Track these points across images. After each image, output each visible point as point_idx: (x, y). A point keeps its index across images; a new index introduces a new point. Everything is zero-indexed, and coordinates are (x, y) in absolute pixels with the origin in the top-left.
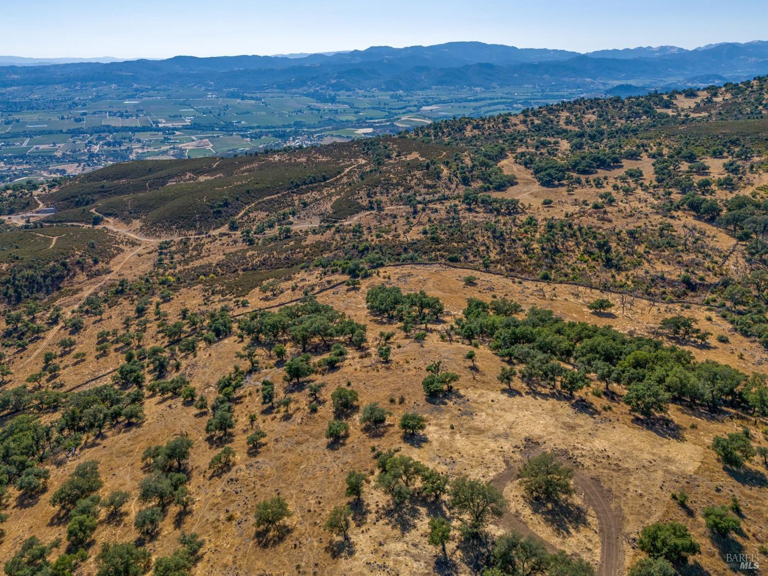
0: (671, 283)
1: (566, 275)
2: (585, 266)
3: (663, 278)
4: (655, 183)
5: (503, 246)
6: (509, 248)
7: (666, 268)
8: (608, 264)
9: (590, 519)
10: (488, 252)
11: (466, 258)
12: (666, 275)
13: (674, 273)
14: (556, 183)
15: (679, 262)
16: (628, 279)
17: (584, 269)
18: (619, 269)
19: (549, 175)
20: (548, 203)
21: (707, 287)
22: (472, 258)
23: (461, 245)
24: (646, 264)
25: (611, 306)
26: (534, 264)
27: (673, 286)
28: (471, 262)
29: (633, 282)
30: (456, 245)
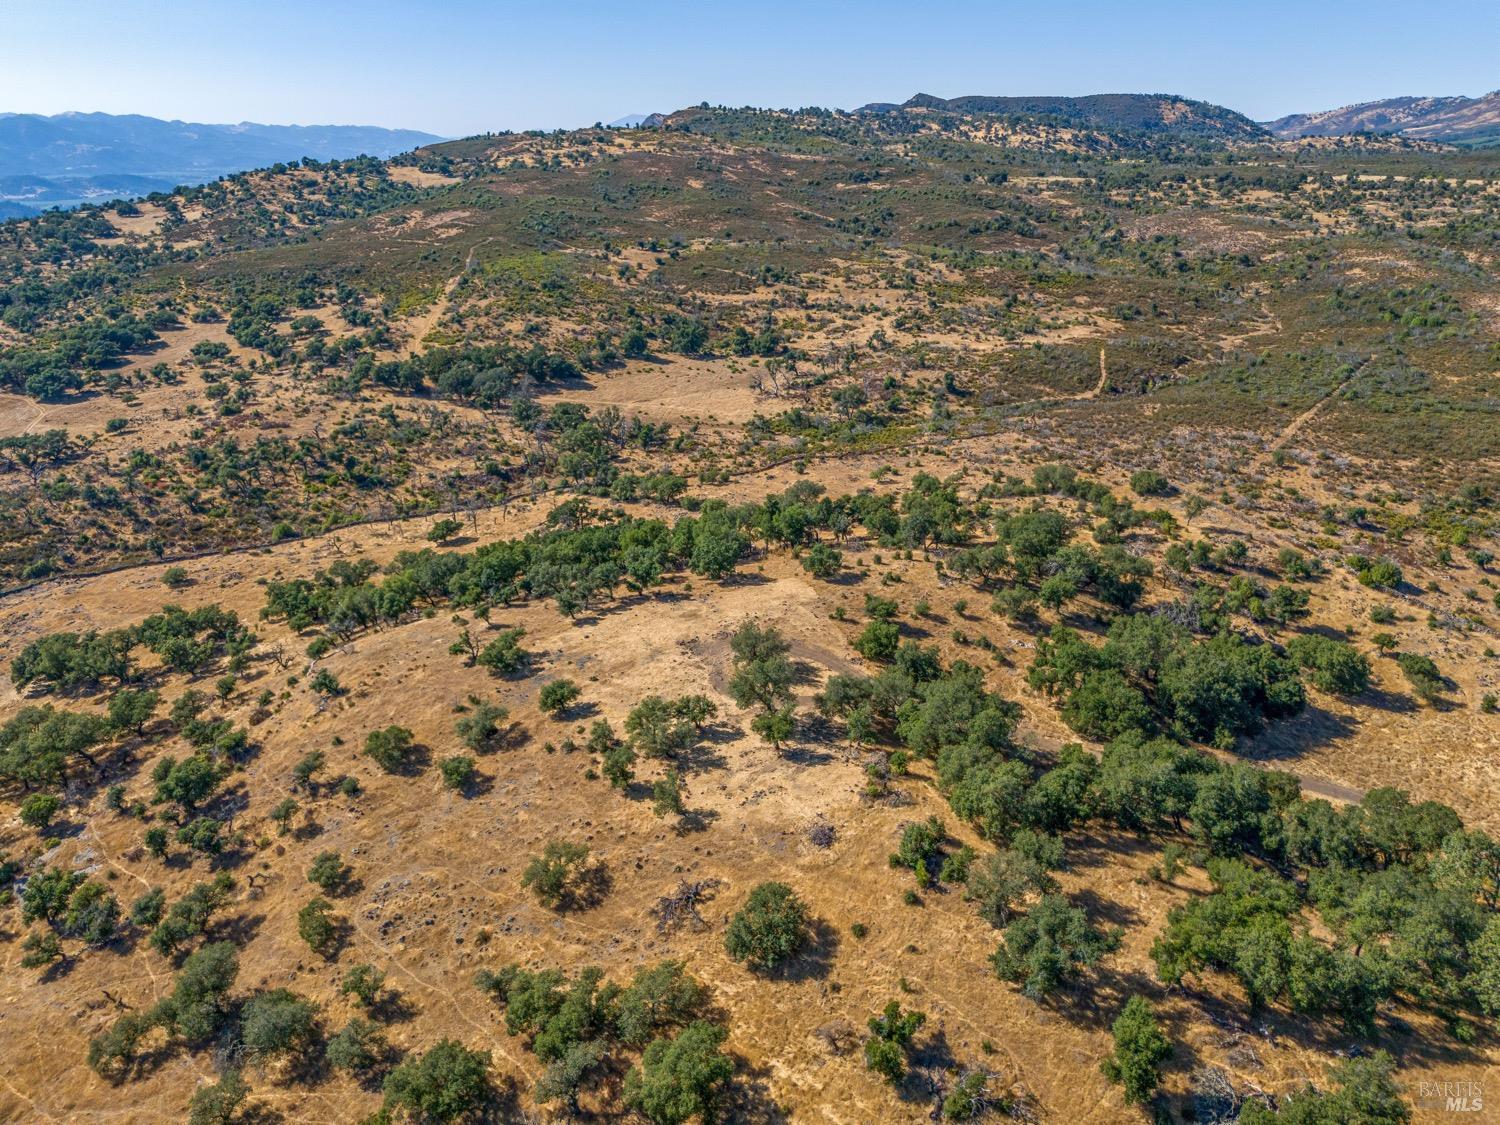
0: (476, 480)
1: (314, 520)
2: (329, 499)
3: (461, 478)
4: (270, 359)
5: (136, 515)
6: (153, 513)
7: (454, 464)
8: (364, 483)
9: (814, 665)
10: (110, 535)
11: (69, 560)
12: (463, 474)
13: (470, 467)
14: (72, 391)
15: (458, 452)
16: (413, 494)
17: (333, 503)
18: (389, 486)
19: (53, 378)
20: (121, 427)
21: (522, 470)
22: (82, 557)
23: (34, 541)
24: (419, 468)
25: (460, 526)
26: (237, 524)
27: (483, 483)
28: (87, 563)
29: (425, 496)
30: (15, 545)
